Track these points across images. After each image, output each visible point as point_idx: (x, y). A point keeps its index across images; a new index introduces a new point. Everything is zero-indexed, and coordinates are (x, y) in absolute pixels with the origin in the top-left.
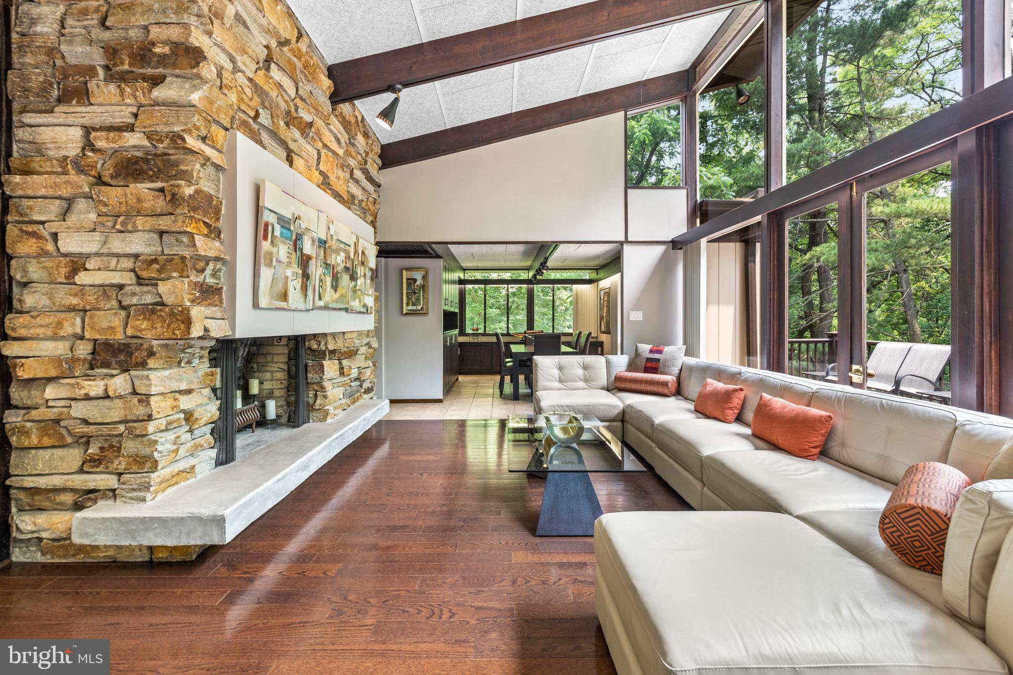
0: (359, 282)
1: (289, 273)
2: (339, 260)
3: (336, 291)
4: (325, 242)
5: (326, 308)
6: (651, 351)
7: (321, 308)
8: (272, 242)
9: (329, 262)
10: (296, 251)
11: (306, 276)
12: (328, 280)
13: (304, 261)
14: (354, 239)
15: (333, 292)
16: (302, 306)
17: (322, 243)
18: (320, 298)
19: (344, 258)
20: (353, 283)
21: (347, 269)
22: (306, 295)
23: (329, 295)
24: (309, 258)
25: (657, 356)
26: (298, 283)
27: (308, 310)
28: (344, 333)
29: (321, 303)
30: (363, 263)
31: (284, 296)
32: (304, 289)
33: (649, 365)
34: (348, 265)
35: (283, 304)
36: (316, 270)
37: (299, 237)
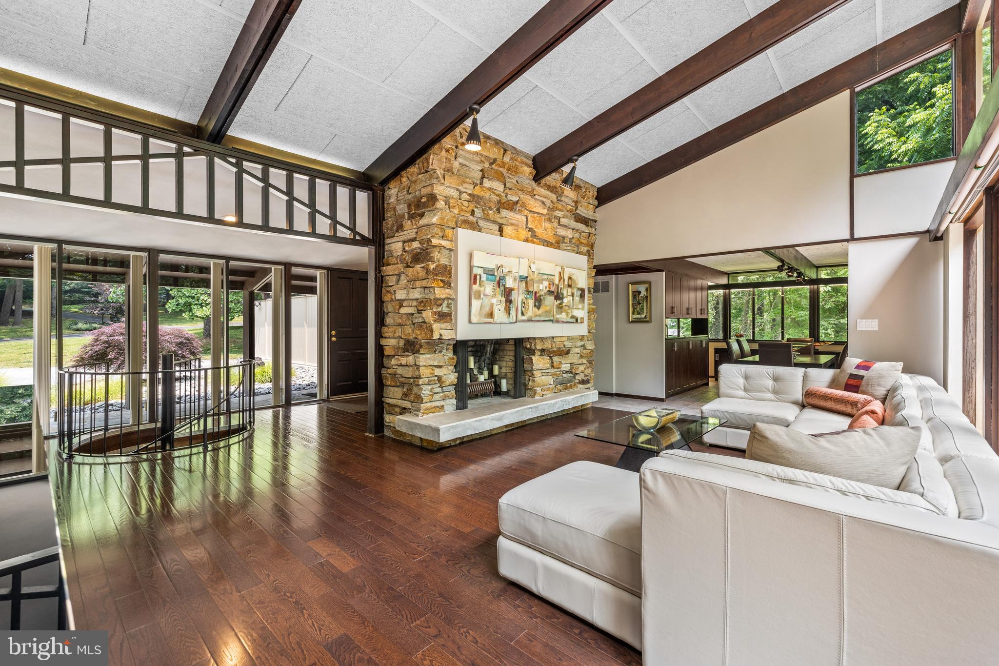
0: (565, 300)
1: (494, 301)
2: (543, 287)
3: (539, 308)
4: (527, 277)
5: (530, 320)
6: (858, 367)
7: (524, 321)
8: (480, 285)
9: (530, 290)
10: (499, 287)
11: (509, 301)
12: (531, 302)
13: (507, 293)
14: (559, 269)
15: (536, 309)
16: (506, 320)
17: (524, 279)
18: (523, 314)
19: (547, 285)
20: (559, 302)
21: (551, 292)
22: (509, 314)
23: (531, 311)
24: (511, 290)
25: (861, 372)
26: (502, 306)
27: (511, 323)
28: (553, 338)
29: (524, 318)
30: (569, 286)
31: (491, 315)
32: (508, 310)
33: (851, 382)
34: (552, 289)
35: (491, 320)
36: (518, 297)
37: (502, 278)
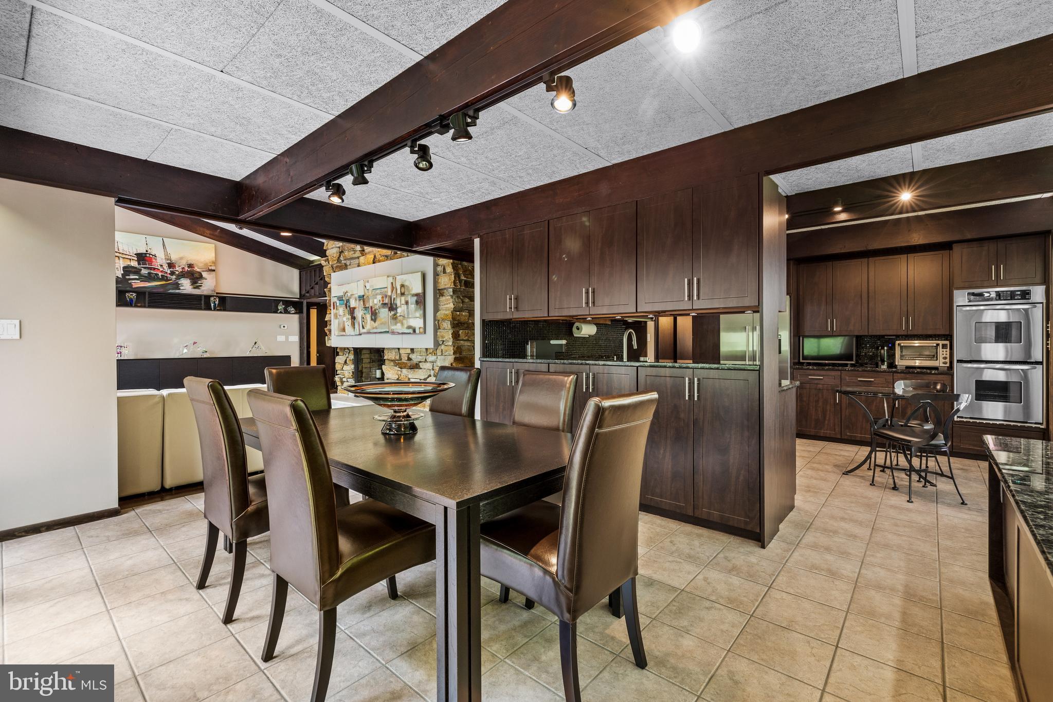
0: (399, 310)
1: (345, 319)
2: (376, 302)
3: (375, 322)
4: (363, 296)
5: (369, 333)
7: (365, 333)
8: (336, 309)
9: (367, 306)
10: (347, 308)
11: (353, 318)
12: (368, 317)
13: (352, 311)
14: (391, 279)
15: (373, 322)
16: (353, 333)
17: (362, 298)
18: (363, 328)
19: (380, 299)
21: (384, 305)
22: (354, 328)
23: (369, 324)
24: (354, 308)
26: (349, 323)
27: (356, 335)
29: (365, 331)
30: (403, 294)
31: (344, 330)
32: (353, 325)
35: (344, 333)
36: (359, 314)
37: (348, 301)
